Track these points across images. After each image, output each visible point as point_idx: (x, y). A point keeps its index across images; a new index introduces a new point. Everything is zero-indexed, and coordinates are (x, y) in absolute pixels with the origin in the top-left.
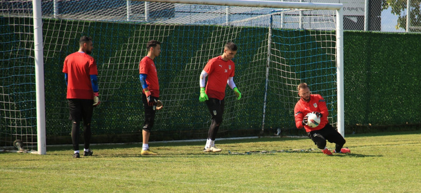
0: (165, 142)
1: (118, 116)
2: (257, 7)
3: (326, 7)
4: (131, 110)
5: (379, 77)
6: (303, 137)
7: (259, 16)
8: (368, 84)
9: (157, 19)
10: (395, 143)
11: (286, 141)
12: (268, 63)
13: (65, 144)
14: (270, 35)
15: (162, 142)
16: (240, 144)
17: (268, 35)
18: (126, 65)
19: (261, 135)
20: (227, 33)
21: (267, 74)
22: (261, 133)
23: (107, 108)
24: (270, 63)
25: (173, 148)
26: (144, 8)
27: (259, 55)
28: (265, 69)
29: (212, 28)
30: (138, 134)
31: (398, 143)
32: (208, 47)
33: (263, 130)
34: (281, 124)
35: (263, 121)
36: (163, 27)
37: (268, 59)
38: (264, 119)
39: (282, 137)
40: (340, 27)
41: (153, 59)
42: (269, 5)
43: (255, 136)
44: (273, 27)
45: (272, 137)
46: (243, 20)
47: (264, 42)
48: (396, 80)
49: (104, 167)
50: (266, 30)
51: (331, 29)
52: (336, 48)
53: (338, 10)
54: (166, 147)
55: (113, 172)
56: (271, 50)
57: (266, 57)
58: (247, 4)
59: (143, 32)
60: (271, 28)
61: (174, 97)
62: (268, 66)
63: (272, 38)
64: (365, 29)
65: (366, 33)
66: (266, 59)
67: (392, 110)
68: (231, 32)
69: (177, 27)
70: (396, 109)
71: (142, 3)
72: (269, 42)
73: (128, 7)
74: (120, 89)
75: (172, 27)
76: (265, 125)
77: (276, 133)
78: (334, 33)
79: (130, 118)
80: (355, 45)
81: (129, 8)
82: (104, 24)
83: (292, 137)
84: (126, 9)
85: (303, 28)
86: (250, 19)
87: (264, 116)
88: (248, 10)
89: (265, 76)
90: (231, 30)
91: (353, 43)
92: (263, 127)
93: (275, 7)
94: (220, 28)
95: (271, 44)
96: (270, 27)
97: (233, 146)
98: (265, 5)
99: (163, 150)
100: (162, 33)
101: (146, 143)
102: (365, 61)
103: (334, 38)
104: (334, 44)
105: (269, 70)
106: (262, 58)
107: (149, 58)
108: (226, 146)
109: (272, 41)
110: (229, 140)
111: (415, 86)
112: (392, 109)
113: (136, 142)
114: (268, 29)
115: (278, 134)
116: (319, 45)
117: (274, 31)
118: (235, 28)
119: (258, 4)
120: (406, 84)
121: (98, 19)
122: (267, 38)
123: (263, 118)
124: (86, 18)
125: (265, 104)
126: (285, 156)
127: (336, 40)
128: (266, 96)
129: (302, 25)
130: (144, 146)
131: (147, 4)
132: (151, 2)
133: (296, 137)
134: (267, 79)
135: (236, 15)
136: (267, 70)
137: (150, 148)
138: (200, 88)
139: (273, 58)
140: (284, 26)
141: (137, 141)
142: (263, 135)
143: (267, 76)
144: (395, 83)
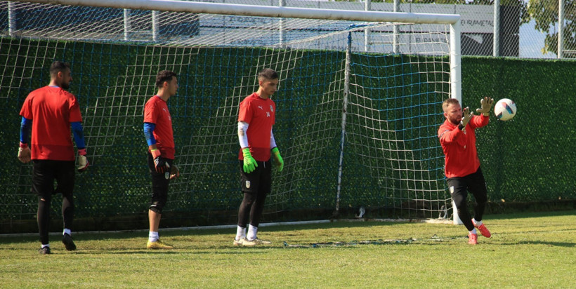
0: (185, 228)
1: (111, 189)
2: (327, 19)
3: (433, 21)
4: (132, 180)
5: (516, 127)
6: (400, 220)
7: (331, 34)
8: (499, 138)
9: (172, 38)
10: (541, 229)
11: (374, 227)
12: (346, 106)
13: (27, 232)
14: (347, 62)
15: (180, 228)
16: (302, 231)
17: (344, 62)
18: (123, 110)
19: (334, 218)
20: (281, 59)
21: (344, 122)
22: (335, 214)
23: (93, 176)
24: (349, 106)
25: (197, 237)
26: (151, 20)
27: (331, 94)
28: (340, 116)
29: (258, 52)
30: (141, 216)
31: (546, 229)
32: (251, 81)
33: (337, 209)
34: (365, 201)
35: (338, 196)
36: (180, 50)
37: (346, 99)
38: (338, 193)
39: (366, 220)
40: (456, 51)
41: (166, 100)
42: (345, 16)
43: (323, 219)
44: (352, 51)
45: (351, 221)
46: (306, 40)
47: (339, 74)
48: (543, 132)
49: (88, 268)
50: (341, 55)
51: (442, 53)
52: (449, 82)
53: (453, 24)
54: (186, 237)
55: (103, 277)
56: (350, 86)
57: (342, 96)
58: (312, 15)
59: (149, 58)
60: (350, 52)
61: (198, 158)
62: (344, 111)
63: (351, 67)
64: (495, 54)
65: (496, 60)
66: (342, 100)
67: (537, 179)
68: (287, 58)
69: (203, 50)
71: (148, 13)
72: (346, 73)
73: (125, 20)
74: (114, 146)
75: (195, 50)
76: (340, 202)
77: (358, 215)
78: (447, 59)
79: (130, 192)
80: (480, 79)
81: (128, 21)
82: (88, 46)
83: (382, 220)
84: (123, 23)
85: (398, 52)
86: (317, 37)
87: (339, 188)
88: (314, 24)
89: (340, 125)
90: (288, 54)
91: (476, 76)
92: (338, 205)
93: (355, 20)
94: (270, 51)
95: (350, 76)
96: (347, 51)
97: (291, 235)
98: (339, 16)
99: (181, 242)
100: (179, 59)
101: (154, 230)
103: (447, 68)
104: (447, 77)
105: (347, 116)
106: (336, 98)
107: (159, 98)
108: (280, 235)
109: (351, 72)
110: (284, 226)
111: (572, 140)
112: (536, 177)
113: (138, 229)
114: (345, 54)
115: (360, 216)
116: (423, 78)
117: (354, 57)
118: (294, 53)
119: (329, 14)
120: (558, 137)
121: (79, 37)
122: (344, 67)
123: (337, 191)
124: (60, 36)
125: (340, 169)
126: (371, 249)
127: (449, 71)
128: (341, 157)
129: (398, 48)
130: (152, 235)
131: (156, 14)
132: (162, 11)
133: (389, 220)
134: (343, 131)
135: (294, 32)
136: (344, 116)
137: (161, 238)
139: (352, 98)
140: (369, 48)
141: (140, 228)
142: (337, 217)
143: (343, 126)
144: (541, 136)
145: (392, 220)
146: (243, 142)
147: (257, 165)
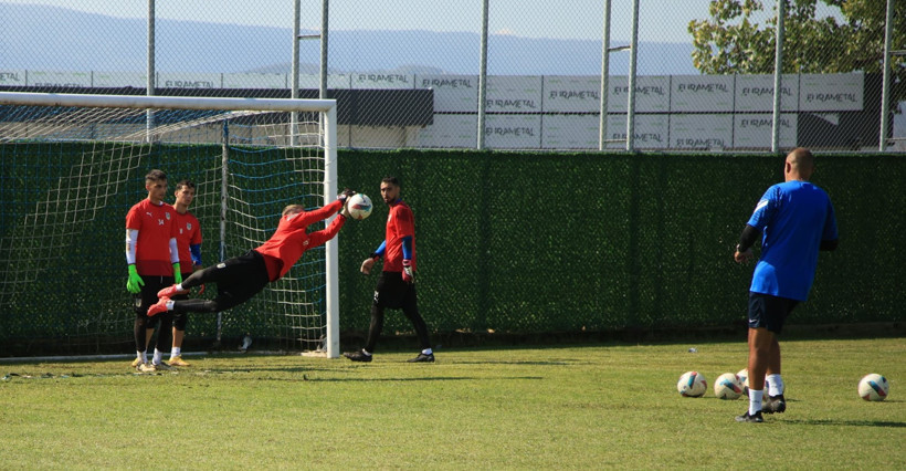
12: (224, 213)
14: (224, 159)
17: (221, 158)
19: (215, 349)
20: (117, 156)
21: (222, 232)
22: (215, 344)
24: (227, 212)
27: (201, 198)
28: (218, 226)
32: (73, 183)
33: (219, 339)
35: (219, 323)
37: (224, 204)
44: (229, 144)
48: (554, 243)
50: (219, 149)
51: (316, 146)
52: (323, 183)
56: (228, 187)
57: (218, 201)
60: (227, 147)
62: (223, 219)
63: (230, 165)
66: (220, 206)
68: (127, 154)
70: (556, 300)
72: (224, 172)
77: (242, 345)
78: (322, 154)
80: (453, 177)
89: (217, 236)
90: (127, 150)
92: (218, 334)
95: (229, 176)
96: (224, 144)
102: (476, 206)
103: (322, 164)
104: (321, 177)
105: (227, 225)
106: (209, 202)
109: (229, 171)
111: (604, 255)
112: (545, 302)
115: (245, 346)
117: (231, 151)
118: (137, 148)
120: (581, 251)
122: (220, 164)
127: (323, 169)
134: (223, 244)
136: (223, 225)
138: (127, 265)
139: (230, 203)
142: (219, 349)
143: (222, 238)
144: (553, 249)
145: (262, 352)
146: (130, 257)
147: (143, 284)
